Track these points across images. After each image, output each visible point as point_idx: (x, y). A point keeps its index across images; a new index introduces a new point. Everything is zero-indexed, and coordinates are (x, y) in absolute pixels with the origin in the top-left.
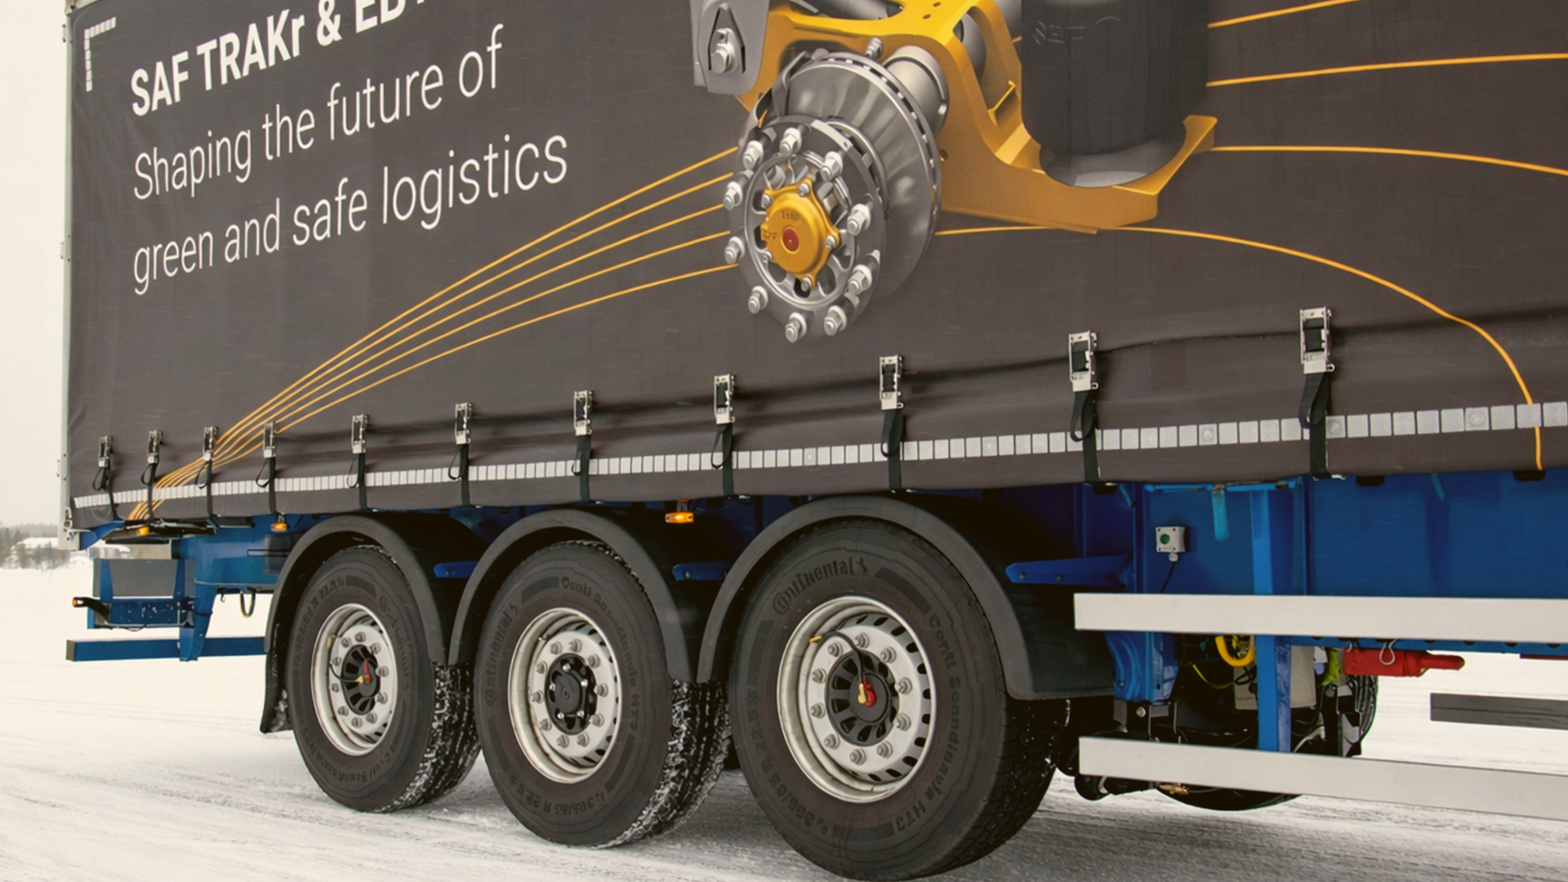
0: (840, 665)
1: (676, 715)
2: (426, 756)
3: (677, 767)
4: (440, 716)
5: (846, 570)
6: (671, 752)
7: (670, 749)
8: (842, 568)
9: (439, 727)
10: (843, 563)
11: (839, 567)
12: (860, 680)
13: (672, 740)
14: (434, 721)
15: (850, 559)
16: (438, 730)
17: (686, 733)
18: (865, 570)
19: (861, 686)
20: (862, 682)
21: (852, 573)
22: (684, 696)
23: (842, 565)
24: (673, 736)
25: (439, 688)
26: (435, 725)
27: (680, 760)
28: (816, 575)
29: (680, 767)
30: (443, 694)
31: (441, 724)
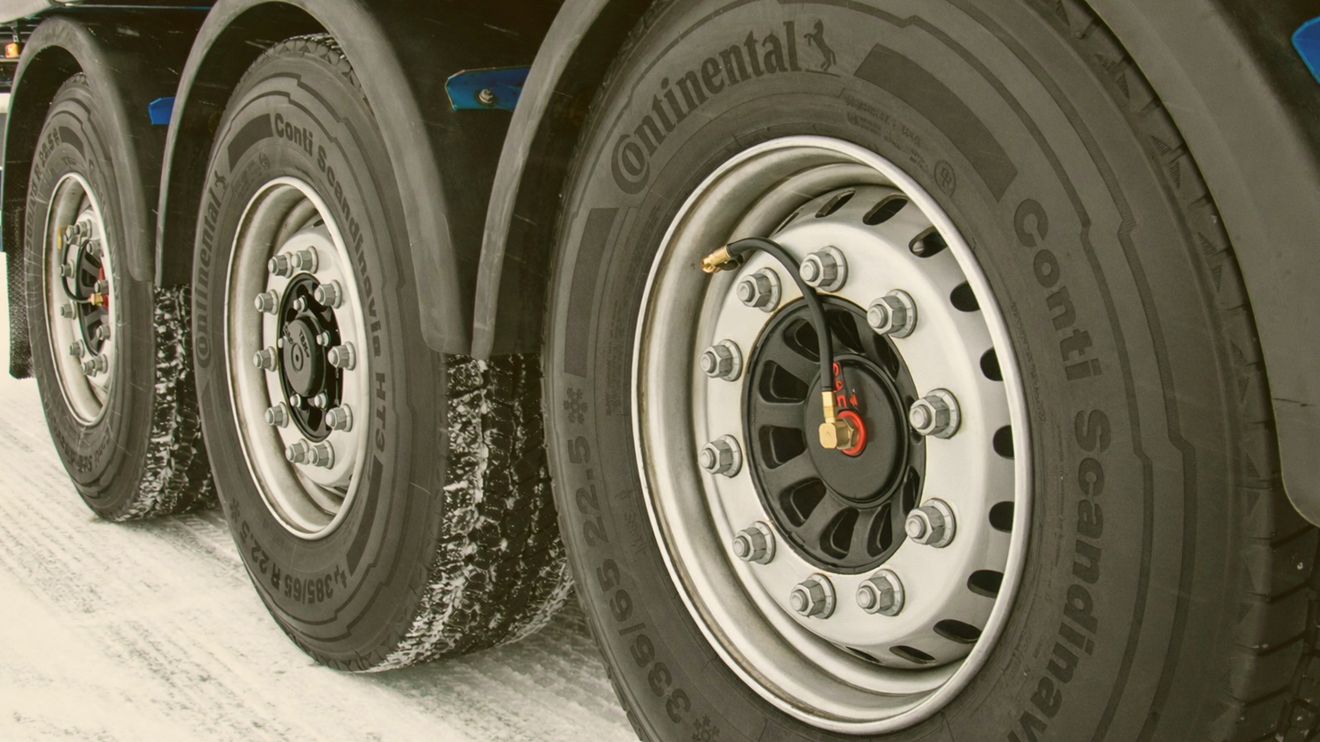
0: (778, 335)
1: (458, 427)
2: (154, 440)
3: (473, 536)
4: (167, 373)
5: (780, 58)
6: (454, 506)
7: (449, 500)
8: (768, 56)
9: (170, 391)
10: (772, 38)
11: (761, 52)
12: (825, 380)
13: (450, 482)
14: (158, 380)
15: (789, 25)
16: (169, 398)
17: (490, 464)
18: (828, 53)
19: (827, 398)
20: (832, 387)
21: (795, 67)
22: (479, 381)
23: (770, 47)
24: (453, 472)
25: (163, 322)
26: (161, 388)
27: (480, 522)
28: (708, 82)
29: (484, 537)
30: (169, 335)
31: (171, 385)
